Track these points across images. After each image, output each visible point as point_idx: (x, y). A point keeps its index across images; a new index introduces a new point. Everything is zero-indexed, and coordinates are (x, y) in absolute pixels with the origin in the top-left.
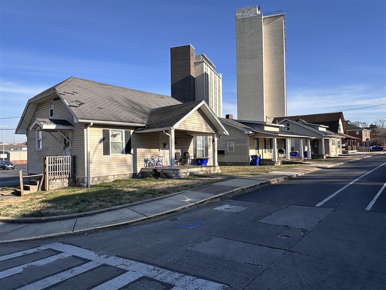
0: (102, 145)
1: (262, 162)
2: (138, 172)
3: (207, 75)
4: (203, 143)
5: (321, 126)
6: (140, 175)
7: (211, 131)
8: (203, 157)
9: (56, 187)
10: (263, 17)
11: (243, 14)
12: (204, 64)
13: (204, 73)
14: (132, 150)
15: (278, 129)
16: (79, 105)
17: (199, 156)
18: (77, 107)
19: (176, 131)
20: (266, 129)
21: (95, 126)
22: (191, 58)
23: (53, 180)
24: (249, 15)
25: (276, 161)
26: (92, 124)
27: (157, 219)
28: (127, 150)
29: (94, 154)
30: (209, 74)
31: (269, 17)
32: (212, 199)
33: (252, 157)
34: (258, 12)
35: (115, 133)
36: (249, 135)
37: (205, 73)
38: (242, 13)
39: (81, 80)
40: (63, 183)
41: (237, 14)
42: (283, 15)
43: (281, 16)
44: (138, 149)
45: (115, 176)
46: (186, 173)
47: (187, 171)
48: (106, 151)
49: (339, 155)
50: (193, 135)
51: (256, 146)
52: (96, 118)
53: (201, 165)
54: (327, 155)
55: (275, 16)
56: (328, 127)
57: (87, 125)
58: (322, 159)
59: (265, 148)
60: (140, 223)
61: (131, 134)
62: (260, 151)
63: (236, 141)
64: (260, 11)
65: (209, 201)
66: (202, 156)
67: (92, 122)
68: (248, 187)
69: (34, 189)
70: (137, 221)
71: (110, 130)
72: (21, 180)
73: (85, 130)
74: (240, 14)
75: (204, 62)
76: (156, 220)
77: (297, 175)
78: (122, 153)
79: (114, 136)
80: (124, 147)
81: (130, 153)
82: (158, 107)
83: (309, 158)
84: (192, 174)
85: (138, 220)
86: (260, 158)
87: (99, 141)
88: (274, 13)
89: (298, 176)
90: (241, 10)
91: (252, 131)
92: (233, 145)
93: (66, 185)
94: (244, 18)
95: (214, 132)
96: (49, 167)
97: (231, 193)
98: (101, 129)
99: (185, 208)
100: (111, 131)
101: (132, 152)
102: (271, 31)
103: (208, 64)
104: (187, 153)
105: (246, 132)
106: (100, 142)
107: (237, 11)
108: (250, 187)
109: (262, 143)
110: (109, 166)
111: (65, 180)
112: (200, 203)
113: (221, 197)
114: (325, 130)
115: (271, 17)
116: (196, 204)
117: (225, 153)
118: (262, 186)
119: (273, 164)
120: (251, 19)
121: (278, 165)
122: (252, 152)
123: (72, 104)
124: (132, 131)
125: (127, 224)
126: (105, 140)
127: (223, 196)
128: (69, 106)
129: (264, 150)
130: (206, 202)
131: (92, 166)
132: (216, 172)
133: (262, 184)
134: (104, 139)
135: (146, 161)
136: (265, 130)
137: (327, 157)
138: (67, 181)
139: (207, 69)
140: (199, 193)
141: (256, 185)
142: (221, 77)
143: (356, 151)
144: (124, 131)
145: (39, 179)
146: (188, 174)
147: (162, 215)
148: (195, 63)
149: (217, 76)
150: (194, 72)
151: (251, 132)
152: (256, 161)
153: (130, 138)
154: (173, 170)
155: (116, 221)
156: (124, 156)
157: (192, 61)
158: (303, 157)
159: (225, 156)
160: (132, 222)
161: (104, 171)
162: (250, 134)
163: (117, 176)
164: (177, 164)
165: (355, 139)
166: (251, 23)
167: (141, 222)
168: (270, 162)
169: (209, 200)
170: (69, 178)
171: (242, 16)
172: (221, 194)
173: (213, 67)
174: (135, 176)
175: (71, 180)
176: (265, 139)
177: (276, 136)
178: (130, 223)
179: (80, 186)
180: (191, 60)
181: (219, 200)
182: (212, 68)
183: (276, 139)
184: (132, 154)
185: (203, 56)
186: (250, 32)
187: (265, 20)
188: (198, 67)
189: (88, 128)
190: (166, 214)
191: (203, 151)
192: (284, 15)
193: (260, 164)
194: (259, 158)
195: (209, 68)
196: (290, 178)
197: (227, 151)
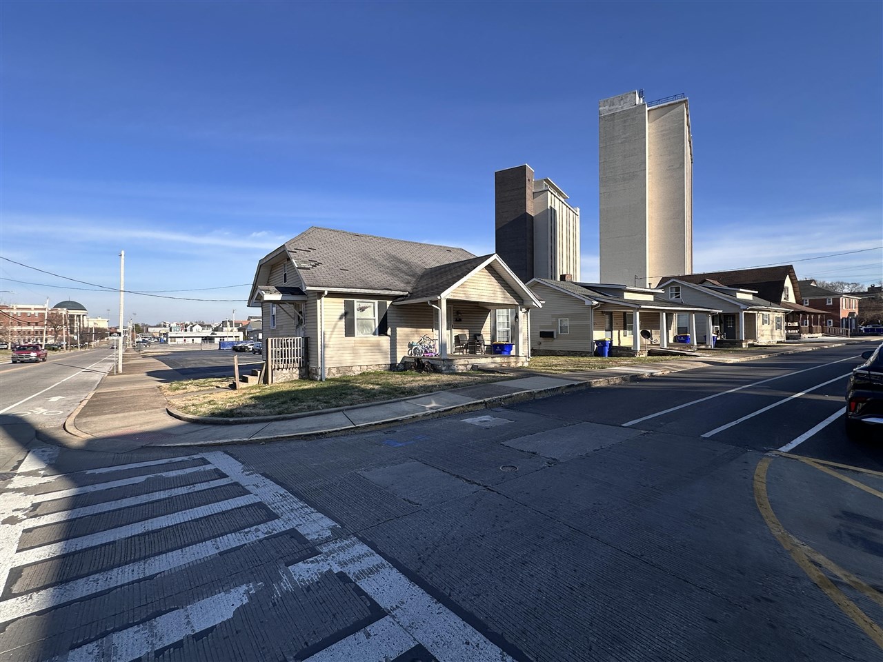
0: (342, 323)
1: (613, 351)
2: (399, 361)
3: (553, 211)
4: (508, 320)
5: (741, 290)
6: (401, 367)
7: (511, 300)
8: (508, 341)
9: (282, 380)
10: (647, 109)
11: (612, 107)
12: (549, 193)
13: (549, 207)
14: (389, 330)
15: (652, 296)
16: (313, 266)
17: (500, 339)
18: (309, 269)
19: (449, 301)
20: (627, 296)
21: (331, 295)
22: (527, 185)
23: (278, 370)
24: (622, 108)
25: (639, 349)
26: (326, 293)
27: (369, 430)
28: (382, 330)
29: (331, 335)
30: (557, 209)
31: (658, 108)
32: (468, 406)
33: (597, 342)
34: (638, 101)
35: (363, 305)
36: (592, 306)
37: (551, 207)
38: (610, 106)
39: (326, 231)
40: (291, 374)
41: (601, 108)
42: (685, 101)
43: (681, 102)
44: (398, 329)
45: (362, 367)
46: (466, 365)
47: (467, 363)
48: (350, 331)
49: (778, 342)
50: (489, 307)
51: (607, 325)
52: (333, 285)
53: (501, 353)
54: (751, 342)
55: (669, 105)
56: (757, 292)
57: (320, 294)
58: (739, 349)
59: (625, 329)
60: (341, 433)
61: (388, 306)
62: (615, 333)
63: (572, 317)
64: (641, 99)
65: (462, 408)
66: (506, 340)
67: (326, 290)
68: (543, 389)
69: (253, 381)
70: (336, 431)
71: (356, 300)
72: (236, 368)
73: (319, 301)
74: (607, 107)
75: (548, 190)
76: (366, 431)
77: (652, 373)
78: (374, 334)
79: (362, 309)
80: (377, 325)
81: (387, 335)
82: (438, 265)
83: (710, 347)
84: (474, 367)
85: (339, 429)
86: (611, 344)
87: (338, 317)
88: (667, 99)
89: (654, 376)
90: (609, 101)
91: (597, 301)
92: (567, 323)
93: (296, 377)
94: (614, 114)
95: (517, 303)
96: (272, 351)
97: (505, 398)
98: (342, 300)
99: (417, 416)
100: (357, 303)
101: (389, 332)
102: (662, 131)
103: (556, 194)
104: (480, 335)
105: (587, 303)
106: (341, 318)
107: (601, 104)
108: (545, 390)
109: (618, 320)
110: (354, 351)
111: (295, 370)
112: (445, 411)
113: (485, 403)
114: (750, 297)
115: (662, 107)
116: (436, 412)
117: (555, 336)
118: (572, 389)
119: (634, 356)
120: (626, 114)
121: (641, 356)
122: (598, 335)
123: (303, 265)
124: (389, 303)
125: (321, 433)
126: (348, 315)
127: (489, 402)
128: (298, 268)
129: (622, 332)
130: (457, 410)
131: (328, 352)
132: (520, 365)
133: (573, 386)
134: (346, 314)
135: (410, 346)
136: (625, 298)
137: (750, 345)
138: (298, 372)
139: (553, 201)
140: (456, 396)
141: (560, 387)
142: (578, 213)
143: (821, 334)
144: (376, 302)
145: (260, 366)
146: (470, 367)
147: (376, 424)
148: (534, 194)
149: (571, 213)
150: (531, 208)
151: (595, 303)
152: (603, 349)
153: (386, 313)
154: (443, 360)
155: (310, 429)
156: (377, 338)
157: (530, 190)
158: (695, 344)
159: (555, 341)
160: (329, 432)
161: (347, 360)
162: (596, 306)
163: (366, 367)
164: (463, 352)
165: (819, 314)
166: (625, 121)
167: (344, 432)
168: (628, 352)
169: (463, 406)
170: (300, 368)
171: (610, 110)
172: (486, 400)
173: (564, 198)
174: (393, 367)
175: (304, 370)
176: (625, 313)
177: (638, 309)
178: (326, 433)
179: (313, 380)
180: (527, 188)
181: (482, 407)
182: (563, 200)
183: (638, 313)
184: (389, 336)
185: (547, 181)
186: (624, 136)
187: (651, 112)
188: (539, 199)
189: (323, 298)
190: (384, 423)
191: (508, 331)
192: (687, 100)
193: (610, 355)
194: (608, 345)
195: (557, 200)
196: (636, 378)
197: (557, 332)
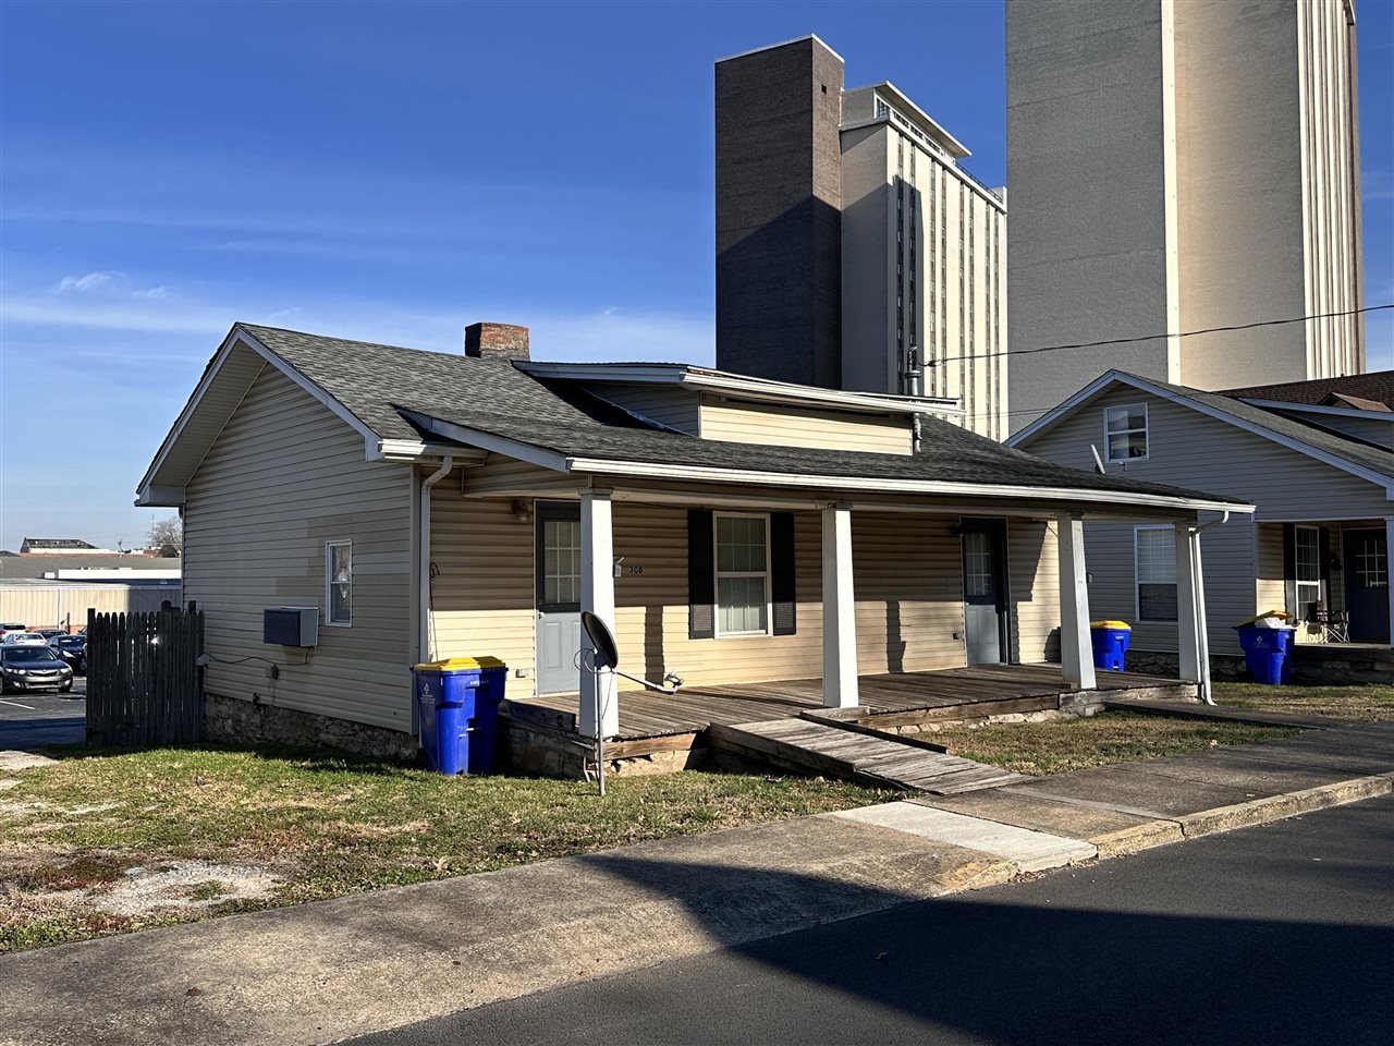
3: (907, 195)
12: (892, 135)
13: (890, 181)
15: (908, 436)
22: (816, 106)
30: (923, 186)
37: (899, 182)
59: (700, 593)
63: (359, 533)
75: (888, 122)
92: (348, 564)
103: (920, 139)
105: (371, 448)
117: (303, 639)
119: (588, 769)
129: (673, 613)
136: (704, 435)
139: (909, 162)
142: (1006, 207)
148: (844, 136)
149: (980, 204)
150: (832, 184)
151: (407, 448)
157: (828, 121)
159: (315, 661)
173: (953, 154)
180: (816, 116)
182: (948, 160)
185: (884, 91)
188: (861, 151)
195: (923, 161)
197: (322, 617)
